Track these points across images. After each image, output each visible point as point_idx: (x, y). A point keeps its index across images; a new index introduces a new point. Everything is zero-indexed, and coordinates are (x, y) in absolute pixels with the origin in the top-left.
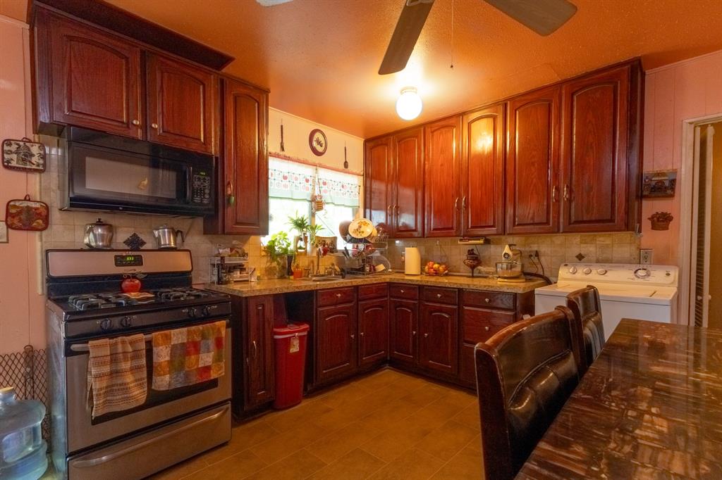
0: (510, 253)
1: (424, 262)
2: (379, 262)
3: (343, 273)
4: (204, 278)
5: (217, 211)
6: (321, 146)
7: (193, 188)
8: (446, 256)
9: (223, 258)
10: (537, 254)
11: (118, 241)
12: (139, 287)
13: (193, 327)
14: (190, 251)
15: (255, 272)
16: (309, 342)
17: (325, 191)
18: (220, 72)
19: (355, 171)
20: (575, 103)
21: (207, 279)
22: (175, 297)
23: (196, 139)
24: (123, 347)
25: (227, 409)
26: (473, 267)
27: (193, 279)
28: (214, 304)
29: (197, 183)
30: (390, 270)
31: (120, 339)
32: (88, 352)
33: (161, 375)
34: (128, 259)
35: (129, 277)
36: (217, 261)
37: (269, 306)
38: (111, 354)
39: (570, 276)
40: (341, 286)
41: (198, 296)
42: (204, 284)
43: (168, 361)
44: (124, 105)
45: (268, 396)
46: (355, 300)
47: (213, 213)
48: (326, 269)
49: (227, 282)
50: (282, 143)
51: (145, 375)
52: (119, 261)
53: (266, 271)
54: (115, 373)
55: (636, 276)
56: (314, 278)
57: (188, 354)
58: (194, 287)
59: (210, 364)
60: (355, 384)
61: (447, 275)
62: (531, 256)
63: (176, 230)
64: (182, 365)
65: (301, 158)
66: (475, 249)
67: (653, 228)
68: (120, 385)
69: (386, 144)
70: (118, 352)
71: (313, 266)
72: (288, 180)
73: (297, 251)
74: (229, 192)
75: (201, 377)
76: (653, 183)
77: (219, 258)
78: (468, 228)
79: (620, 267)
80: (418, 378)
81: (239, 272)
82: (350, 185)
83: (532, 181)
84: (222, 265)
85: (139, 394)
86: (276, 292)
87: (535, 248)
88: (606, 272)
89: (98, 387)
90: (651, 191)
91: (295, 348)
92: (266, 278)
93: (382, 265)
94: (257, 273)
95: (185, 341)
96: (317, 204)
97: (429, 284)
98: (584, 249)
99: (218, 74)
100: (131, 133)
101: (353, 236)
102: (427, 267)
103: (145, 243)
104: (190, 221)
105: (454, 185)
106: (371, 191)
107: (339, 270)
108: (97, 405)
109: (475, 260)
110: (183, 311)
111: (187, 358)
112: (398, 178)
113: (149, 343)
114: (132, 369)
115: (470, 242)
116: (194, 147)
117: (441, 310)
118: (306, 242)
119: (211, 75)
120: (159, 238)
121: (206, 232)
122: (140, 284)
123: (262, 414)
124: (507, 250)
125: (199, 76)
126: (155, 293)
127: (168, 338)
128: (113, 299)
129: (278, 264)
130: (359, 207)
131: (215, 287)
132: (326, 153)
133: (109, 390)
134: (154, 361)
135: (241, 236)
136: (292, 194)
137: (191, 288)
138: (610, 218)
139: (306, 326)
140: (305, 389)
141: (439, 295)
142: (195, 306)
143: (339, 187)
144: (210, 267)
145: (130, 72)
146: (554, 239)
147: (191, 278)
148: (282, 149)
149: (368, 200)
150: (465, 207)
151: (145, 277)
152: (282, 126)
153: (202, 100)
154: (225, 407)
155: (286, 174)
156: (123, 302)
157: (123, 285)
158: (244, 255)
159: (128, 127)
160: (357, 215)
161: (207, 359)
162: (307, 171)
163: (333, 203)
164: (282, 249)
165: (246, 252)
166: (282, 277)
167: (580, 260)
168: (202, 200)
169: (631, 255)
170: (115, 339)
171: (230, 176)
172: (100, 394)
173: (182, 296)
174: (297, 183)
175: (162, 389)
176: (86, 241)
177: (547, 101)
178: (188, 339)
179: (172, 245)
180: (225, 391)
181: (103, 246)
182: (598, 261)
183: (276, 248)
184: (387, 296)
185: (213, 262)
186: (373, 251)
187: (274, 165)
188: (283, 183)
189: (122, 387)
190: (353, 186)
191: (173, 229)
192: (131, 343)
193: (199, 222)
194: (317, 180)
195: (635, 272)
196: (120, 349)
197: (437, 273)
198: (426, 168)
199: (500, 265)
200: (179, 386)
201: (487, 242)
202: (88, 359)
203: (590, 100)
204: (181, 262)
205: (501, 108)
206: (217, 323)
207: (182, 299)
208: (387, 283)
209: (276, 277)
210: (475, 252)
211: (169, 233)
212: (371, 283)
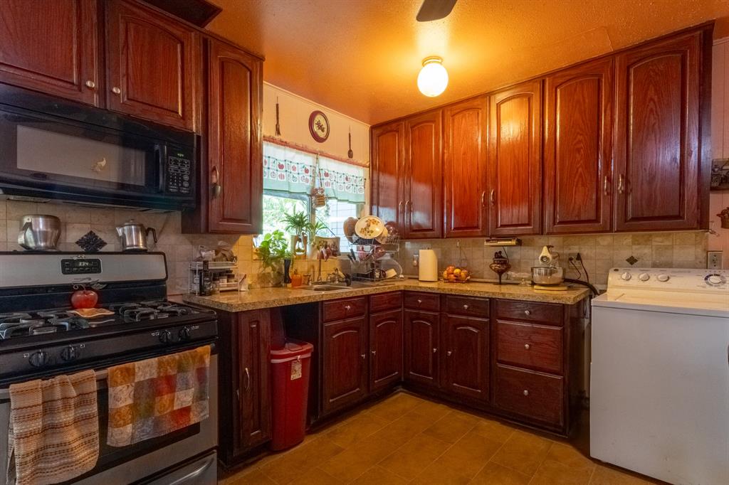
0: (549, 256)
1: (441, 267)
2: (390, 266)
3: (349, 279)
4: (182, 288)
5: (198, 202)
6: (323, 131)
7: (168, 174)
8: (466, 260)
9: (206, 263)
10: (579, 257)
11: (68, 241)
12: (96, 301)
13: (167, 357)
14: (164, 254)
15: (245, 280)
16: (314, 366)
17: (327, 184)
18: (203, 30)
19: (360, 162)
20: (632, 78)
21: (186, 289)
22: (143, 315)
23: (173, 111)
24: (63, 391)
25: (213, 460)
26: (500, 273)
27: (168, 289)
28: (195, 324)
29: (173, 167)
30: (401, 276)
31: (58, 378)
32: (8, 400)
33: (120, 426)
34: (80, 264)
35: (81, 288)
36: (198, 266)
37: (265, 324)
38: (43, 403)
39: (623, 283)
40: (351, 295)
41: (173, 314)
42: (182, 295)
43: (130, 406)
44: (74, 62)
45: (264, 436)
46: (366, 312)
47: (194, 205)
48: (329, 275)
49: (211, 293)
50: (277, 125)
51: (95, 427)
52: (68, 267)
53: (259, 278)
54: (49, 429)
55: (708, 283)
56: (316, 286)
57: (160, 393)
58: (170, 299)
59: (189, 405)
60: (365, 413)
61: (468, 281)
62: (571, 259)
63: (146, 228)
64: (150, 409)
65: (300, 144)
66: (503, 252)
67: (722, 227)
68: (58, 445)
69: (397, 131)
70: (56, 397)
71: (314, 272)
72: (284, 169)
73: (295, 254)
74: (214, 180)
75: (177, 423)
76: (724, 173)
77: (202, 263)
78: (497, 227)
79: (685, 272)
80: (439, 403)
81: (226, 280)
82: (355, 178)
83: (577, 171)
84: (205, 271)
85: (86, 457)
86: (274, 305)
87: (575, 250)
88: (669, 278)
89: (22, 452)
90: (722, 182)
91: (296, 375)
92: (258, 286)
93: (393, 270)
94: (249, 281)
95: (155, 376)
96: (317, 198)
97: (453, 293)
98: (636, 251)
99: (200, 32)
100: (84, 98)
101: (360, 236)
102: (445, 273)
103: (106, 244)
104: (165, 216)
105: (480, 177)
106: (378, 185)
107: (343, 276)
108: (21, 478)
109: (503, 264)
110: (153, 334)
111: (157, 399)
112: (410, 171)
113: (103, 382)
114: (76, 421)
115: (500, 243)
116: (169, 121)
117: (468, 323)
118: (305, 243)
119: (192, 31)
120: (123, 238)
121: (185, 230)
122: (97, 298)
123: (255, 458)
124: (545, 252)
125: (177, 32)
126: (116, 310)
127: (130, 373)
128: (54, 320)
129: (274, 269)
130: (365, 203)
131: (197, 299)
132: (328, 139)
133: (41, 455)
134: (110, 407)
135: (229, 236)
136: (289, 186)
137: (166, 300)
138: (678, 214)
139: (309, 346)
140: (308, 423)
141: (466, 306)
142: (169, 327)
143: (343, 179)
144: (190, 274)
145: (83, 18)
146: (599, 239)
147: (165, 288)
148: (278, 132)
149: (375, 195)
150: (493, 202)
151: (104, 288)
152: (277, 105)
153: (179, 63)
154: (209, 458)
155: (282, 163)
156: (67, 324)
157: (73, 299)
158: (232, 259)
159: (80, 90)
160: (362, 212)
161: (185, 397)
162: (307, 160)
163: (337, 198)
164: (278, 251)
165: (235, 255)
166: (277, 285)
167: (632, 264)
168: (179, 189)
169: (696, 258)
170: (50, 380)
171: (215, 159)
172: (26, 463)
173: (152, 313)
174: (295, 173)
175: (121, 445)
176: (21, 240)
177: (596, 75)
178: (159, 373)
179: (141, 246)
180: (209, 437)
181: (46, 247)
182: (655, 266)
183: (271, 250)
184: (400, 307)
185: (193, 268)
186: (383, 254)
187: (269, 150)
188: (279, 173)
189: (61, 448)
190: (358, 179)
191: (141, 225)
192: (75, 384)
193: (177, 217)
194: (317, 171)
195: (706, 279)
196: (58, 394)
197: (458, 279)
198: (445, 157)
199: (537, 270)
200: (145, 438)
201: (519, 243)
202: (9, 410)
203: (652, 73)
204: (152, 268)
205: (538, 86)
206: (199, 349)
207: (152, 317)
208: (401, 291)
209: (270, 285)
210: (504, 255)
211: (137, 231)
212: (384, 291)
